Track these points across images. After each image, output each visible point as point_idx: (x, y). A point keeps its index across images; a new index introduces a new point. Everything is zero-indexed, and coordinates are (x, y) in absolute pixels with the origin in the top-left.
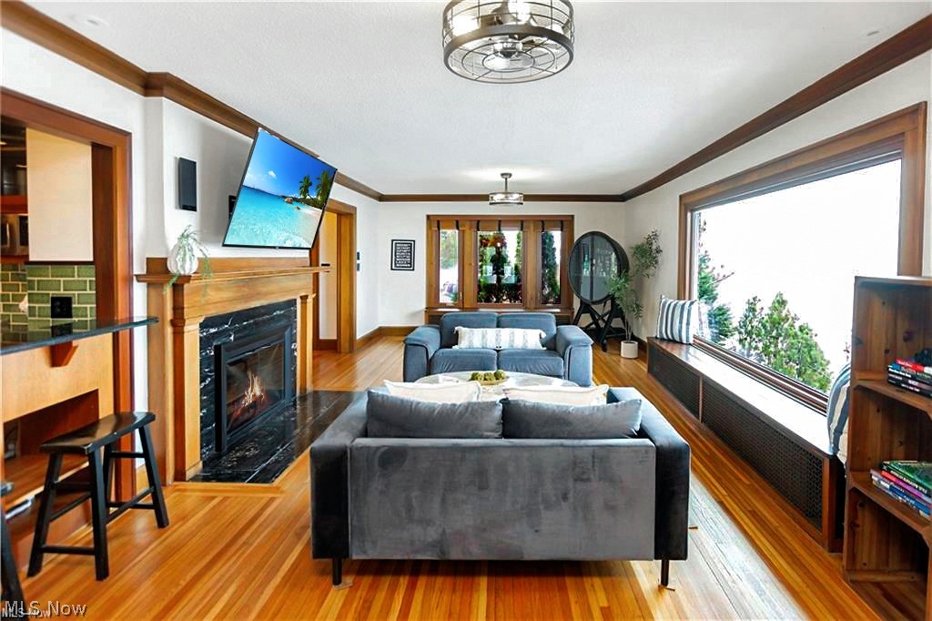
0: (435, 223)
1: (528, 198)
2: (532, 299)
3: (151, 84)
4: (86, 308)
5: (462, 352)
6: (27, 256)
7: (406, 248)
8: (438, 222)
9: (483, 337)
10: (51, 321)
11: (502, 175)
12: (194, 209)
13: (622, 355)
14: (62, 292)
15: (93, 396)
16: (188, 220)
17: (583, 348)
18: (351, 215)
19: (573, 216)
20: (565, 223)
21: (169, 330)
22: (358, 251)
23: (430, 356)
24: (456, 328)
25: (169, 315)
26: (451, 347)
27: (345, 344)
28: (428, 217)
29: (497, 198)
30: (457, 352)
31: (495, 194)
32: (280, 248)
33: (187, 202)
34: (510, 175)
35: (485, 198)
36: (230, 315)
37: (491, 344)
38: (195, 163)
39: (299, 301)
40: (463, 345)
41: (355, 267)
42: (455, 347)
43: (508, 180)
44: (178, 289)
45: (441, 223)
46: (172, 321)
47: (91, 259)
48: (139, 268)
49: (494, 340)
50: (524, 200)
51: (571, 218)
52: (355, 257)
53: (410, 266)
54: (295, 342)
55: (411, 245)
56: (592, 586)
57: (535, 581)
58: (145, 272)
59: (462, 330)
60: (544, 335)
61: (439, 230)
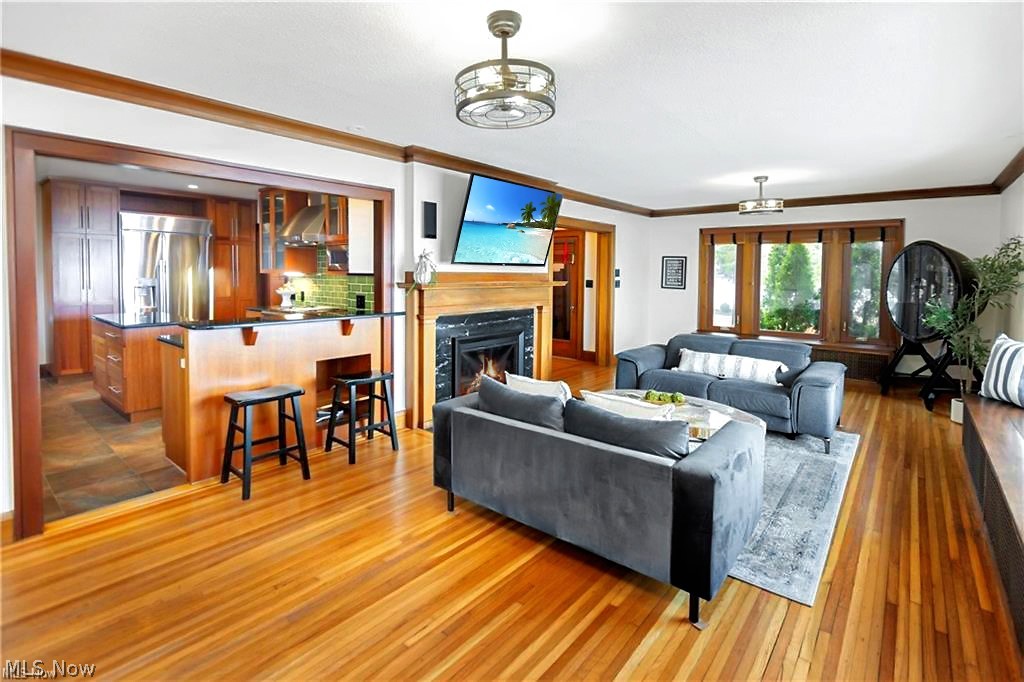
0: (709, 237)
1: (789, 203)
2: (833, 329)
3: (407, 154)
4: (370, 302)
5: (683, 376)
6: (348, 270)
7: (676, 265)
8: (712, 236)
9: (705, 362)
10: (357, 309)
11: (756, 179)
12: (434, 237)
13: (952, 419)
14: (361, 293)
15: (368, 357)
16: (430, 245)
17: (817, 389)
18: (609, 233)
19: (902, 221)
20: (889, 230)
21: (416, 322)
22: (617, 268)
23: (639, 374)
24: (681, 350)
25: (416, 312)
26: (670, 368)
27: (602, 356)
28: (701, 230)
29: (750, 206)
30: (676, 375)
31: (745, 202)
32: (506, 264)
33: (430, 233)
34: (766, 178)
35: (733, 208)
36: (466, 316)
37: (714, 371)
38: (435, 204)
39: (536, 311)
40: (684, 367)
41: (613, 284)
42: (675, 369)
43: (764, 184)
44: (421, 293)
45: (715, 237)
46: (418, 316)
47: (372, 272)
48: (399, 278)
49: (716, 367)
50: (784, 206)
51: (899, 224)
52: (613, 273)
53: (682, 284)
54: (532, 345)
55: (683, 262)
56: (621, 590)
57: (578, 565)
58: (404, 281)
59: (685, 352)
60: (785, 369)
61: (713, 244)
